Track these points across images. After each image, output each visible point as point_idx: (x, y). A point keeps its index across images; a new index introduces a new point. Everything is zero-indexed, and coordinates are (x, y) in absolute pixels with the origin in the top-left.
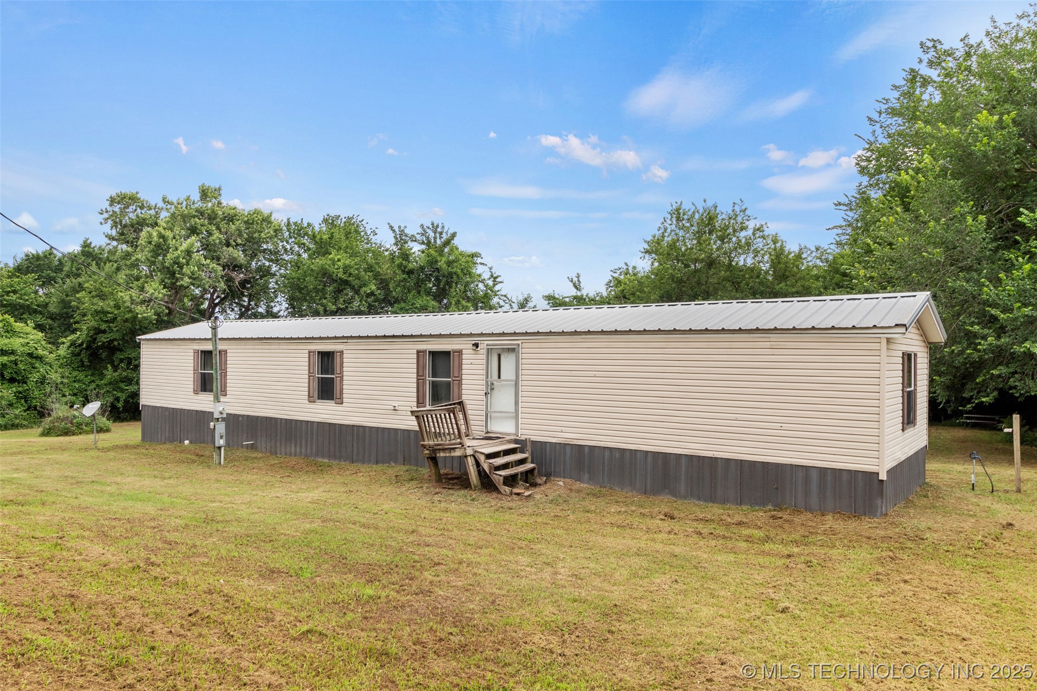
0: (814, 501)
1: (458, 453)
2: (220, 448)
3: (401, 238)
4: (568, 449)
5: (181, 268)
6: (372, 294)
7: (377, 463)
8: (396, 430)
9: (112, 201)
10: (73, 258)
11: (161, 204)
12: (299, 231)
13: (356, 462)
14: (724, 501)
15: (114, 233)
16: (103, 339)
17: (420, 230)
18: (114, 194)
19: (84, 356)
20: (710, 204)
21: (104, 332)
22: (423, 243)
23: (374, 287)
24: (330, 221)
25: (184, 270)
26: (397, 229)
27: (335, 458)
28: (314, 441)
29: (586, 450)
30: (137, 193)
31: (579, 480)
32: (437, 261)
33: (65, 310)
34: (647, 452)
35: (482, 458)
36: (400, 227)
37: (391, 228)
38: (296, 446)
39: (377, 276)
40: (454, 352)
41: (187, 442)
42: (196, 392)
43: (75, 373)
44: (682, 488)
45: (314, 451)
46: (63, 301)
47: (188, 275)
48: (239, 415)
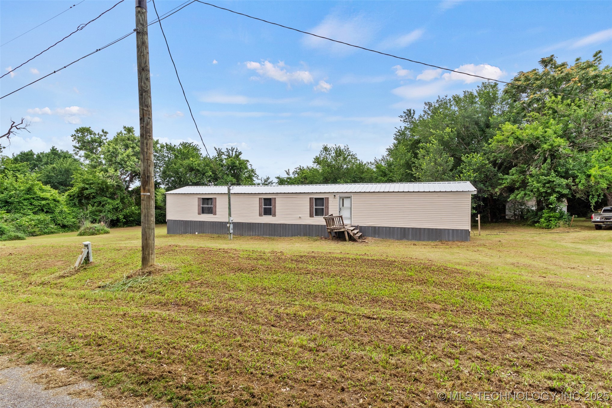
0: (451, 238)
1: (342, 230)
2: (231, 233)
3: (220, 153)
4: (370, 228)
5: (126, 162)
6: (211, 176)
7: (292, 236)
8: (300, 225)
9: (77, 131)
10: (48, 155)
11: (101, 133)
12: (170, 148)
13: (282, 236)
14: (424, 240)
15: (77, 145)
16: (86, 192)
17: (226, 150)
18: (78, 128)
19: (76, 201)
20: (337, 146)
21: (87, 189)
22: (227, 156)
23: (211, 173)
24: (184, 145)
25: (127, 164)
26: (217, 149)
27: (272, 235)
28: (262, 230)
29: (377, 228)
30: (90, 127)
31: (375, 237)
32: (235, 163)
33: (49, 180)
34: (398, 228)
35: (350, 231)
36: (219, 149)
37: (216, 149)
38: (253, 232)
39: (211, 168)
40: (325, 198)
41: (197, 233)
42: (199, 214)
43: (72, 208)
44: (410, 237)
45: (262, 233)
46: (47, 175)
47: (129, 166)
48: (223, 222)
